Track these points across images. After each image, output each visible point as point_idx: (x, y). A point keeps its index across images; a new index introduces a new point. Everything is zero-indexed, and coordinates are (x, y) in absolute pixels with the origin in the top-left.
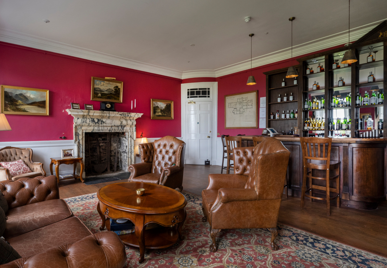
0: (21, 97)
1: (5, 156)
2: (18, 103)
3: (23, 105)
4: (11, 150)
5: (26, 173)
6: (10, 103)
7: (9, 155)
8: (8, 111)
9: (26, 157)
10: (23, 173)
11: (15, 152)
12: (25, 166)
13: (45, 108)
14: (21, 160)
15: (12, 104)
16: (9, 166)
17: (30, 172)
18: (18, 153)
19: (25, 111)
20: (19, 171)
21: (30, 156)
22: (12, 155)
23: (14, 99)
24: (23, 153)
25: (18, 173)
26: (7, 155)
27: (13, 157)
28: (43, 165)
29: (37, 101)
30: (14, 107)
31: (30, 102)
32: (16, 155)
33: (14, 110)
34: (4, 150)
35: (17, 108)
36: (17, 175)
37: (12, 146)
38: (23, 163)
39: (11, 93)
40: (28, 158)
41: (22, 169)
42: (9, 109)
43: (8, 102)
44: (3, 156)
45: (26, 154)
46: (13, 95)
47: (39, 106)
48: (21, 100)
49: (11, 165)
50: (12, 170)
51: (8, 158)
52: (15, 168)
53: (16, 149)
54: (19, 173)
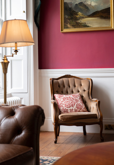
0: (81, 7)
1: (61, 86)
2: (78, 16)
3: (83, 18)
4: (69, 79)
5: (79, 111)
6: (69, 17)
7: (66, 86)
8: (67, 28)
9: (84, 91)
10: (76, 111)
11: (73, 83)
12: (80, 102)
13: (110, 18)
14: (78, 94)
15: (72, 19)
16: (62, 100)
17: (84, 111)
18: (76, 85)
19: (85, 26)
20: (71, 108)
21: (89, 89)
22: (69, 87)
23: (74, 11)
24: (82, 84)
25: (69, 111)
26: (64, 86)
27: (71, 88)
28: (99, 102)
29: (99, 10)
30: (74, 23)
31: (91, 13)
32: (75, 86)
33: (74, 26)
34: (61, 79)
35: (77, 23)
36: (67, 112)
37: (72, 75)
38: (78, 98)
39: (71, 4)
40: (86, 92)
41: (75, 106)
42: (69, 26)
43: (68, 16)
44: (59, 86)
45: (85, 86)
46: (73, 6)
47: (102, 17)
48: (81, 10)
49: (64, 99)
50: (64, 106)
51: (65, 90)
52: (67, 104)
53: (75, 79)
54: (71, 110)
